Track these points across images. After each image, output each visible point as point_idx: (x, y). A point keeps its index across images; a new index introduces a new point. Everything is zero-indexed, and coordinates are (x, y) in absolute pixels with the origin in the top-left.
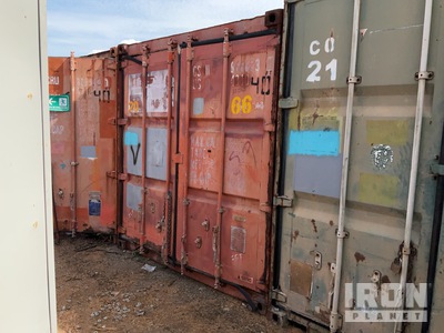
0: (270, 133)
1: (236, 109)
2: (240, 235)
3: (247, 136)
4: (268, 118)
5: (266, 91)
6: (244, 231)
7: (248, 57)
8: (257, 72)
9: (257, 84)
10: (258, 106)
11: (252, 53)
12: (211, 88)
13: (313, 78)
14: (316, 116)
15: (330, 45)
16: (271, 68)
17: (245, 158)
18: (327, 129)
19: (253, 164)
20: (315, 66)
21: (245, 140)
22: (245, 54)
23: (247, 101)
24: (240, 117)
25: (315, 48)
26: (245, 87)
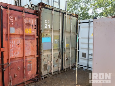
0: (37, 38)
1: (27, 32)
2: (30, 66)
3: (31, 39)
4: (36, 35)
5: (35, 28)
6: (31, 64)
7: (30, 19)
8: (32, 23)
9: (32, 26)
10: (33, 32)
11: (31, 18)
12: (17, 25)
13: (46, 27)
14: (47, 35)
15: (49, 22)
16: (36, 23)
17: (31, 45)
18: (49, 37)
19: (33, 46)
20: (46, 25)
21: (30, 40)
22: (29, 18)
23: (30, 30)
24: (28, 34)
25: (46, 21)
26: (29, 26)
